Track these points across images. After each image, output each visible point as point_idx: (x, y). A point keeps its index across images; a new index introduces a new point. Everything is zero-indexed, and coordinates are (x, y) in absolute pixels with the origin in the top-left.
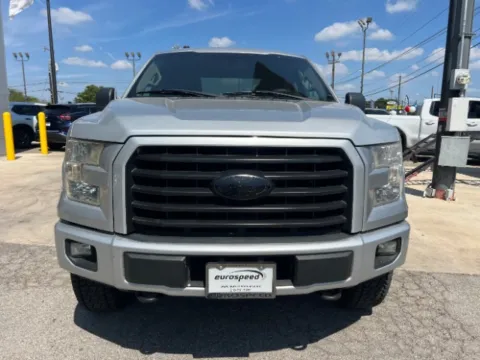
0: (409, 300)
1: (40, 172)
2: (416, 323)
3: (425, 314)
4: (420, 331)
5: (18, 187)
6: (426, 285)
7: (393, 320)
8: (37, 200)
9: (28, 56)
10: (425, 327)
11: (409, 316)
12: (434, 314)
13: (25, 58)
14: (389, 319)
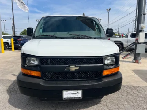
0: (135, 95)
1: (13, 57)
2: (138, 102)
3: (140, 99)
4: (140, 104)
5: (7, 62)
6: (139, 90)
7: (131, 101)
8: (14, 66)
9: (6, 21)
10: (141, 103)
11: (135, 100)
12: (143, 99)
13: (5, 21)
14: (130, 101)
